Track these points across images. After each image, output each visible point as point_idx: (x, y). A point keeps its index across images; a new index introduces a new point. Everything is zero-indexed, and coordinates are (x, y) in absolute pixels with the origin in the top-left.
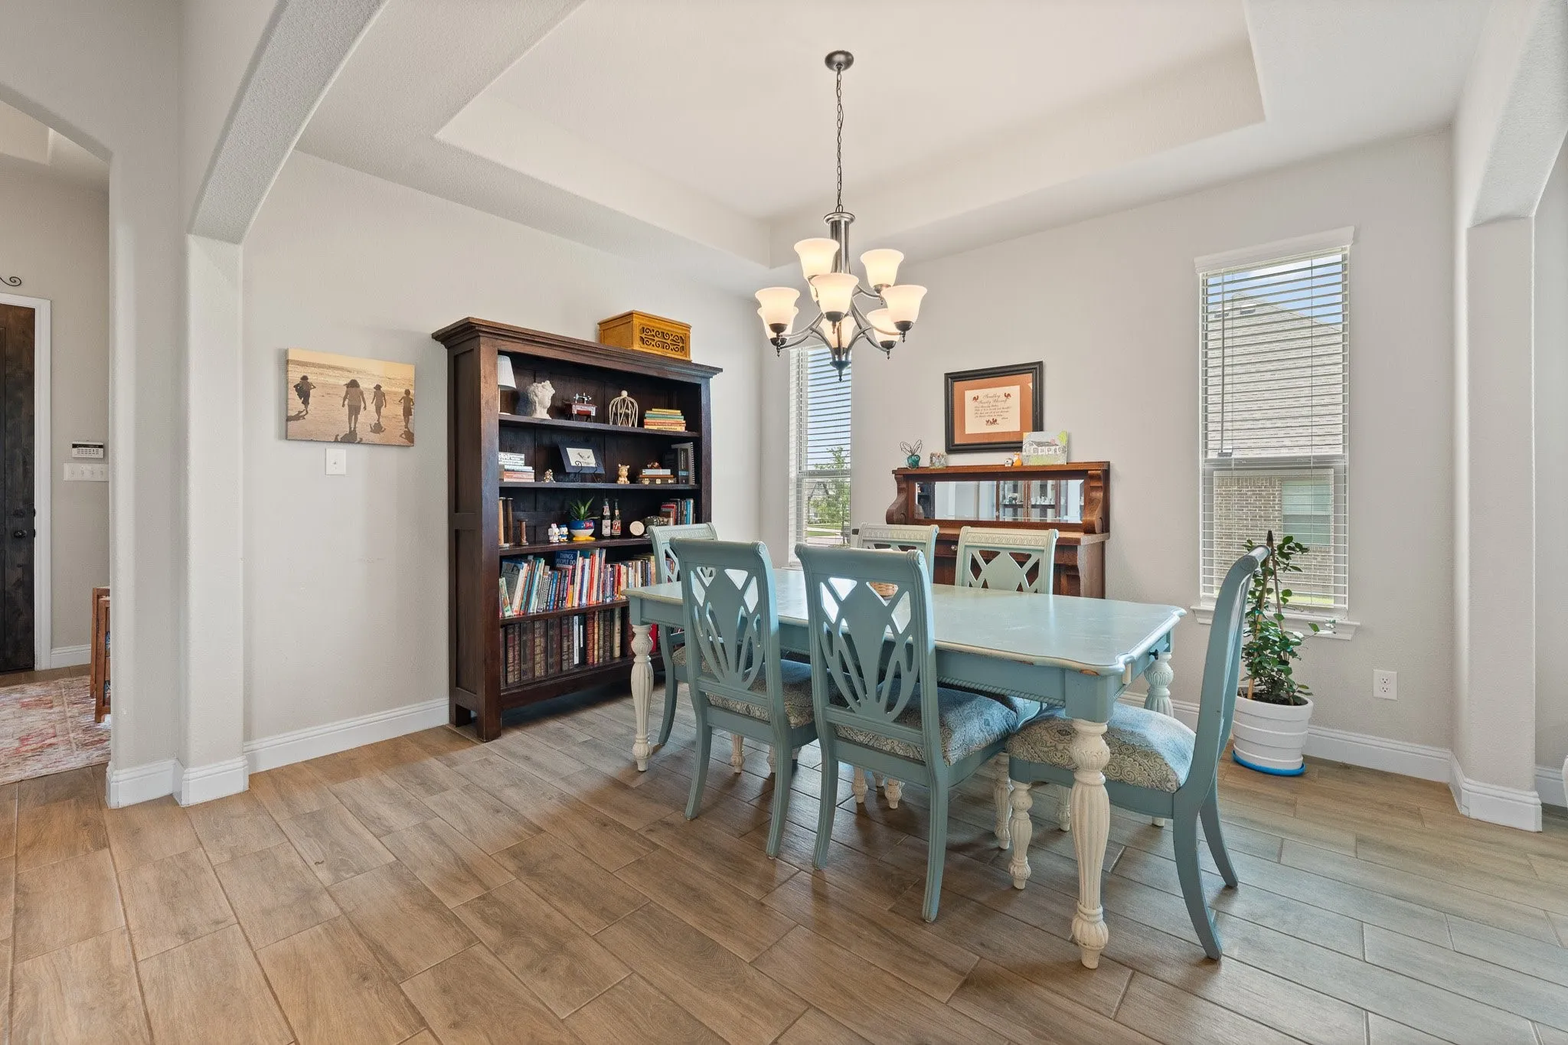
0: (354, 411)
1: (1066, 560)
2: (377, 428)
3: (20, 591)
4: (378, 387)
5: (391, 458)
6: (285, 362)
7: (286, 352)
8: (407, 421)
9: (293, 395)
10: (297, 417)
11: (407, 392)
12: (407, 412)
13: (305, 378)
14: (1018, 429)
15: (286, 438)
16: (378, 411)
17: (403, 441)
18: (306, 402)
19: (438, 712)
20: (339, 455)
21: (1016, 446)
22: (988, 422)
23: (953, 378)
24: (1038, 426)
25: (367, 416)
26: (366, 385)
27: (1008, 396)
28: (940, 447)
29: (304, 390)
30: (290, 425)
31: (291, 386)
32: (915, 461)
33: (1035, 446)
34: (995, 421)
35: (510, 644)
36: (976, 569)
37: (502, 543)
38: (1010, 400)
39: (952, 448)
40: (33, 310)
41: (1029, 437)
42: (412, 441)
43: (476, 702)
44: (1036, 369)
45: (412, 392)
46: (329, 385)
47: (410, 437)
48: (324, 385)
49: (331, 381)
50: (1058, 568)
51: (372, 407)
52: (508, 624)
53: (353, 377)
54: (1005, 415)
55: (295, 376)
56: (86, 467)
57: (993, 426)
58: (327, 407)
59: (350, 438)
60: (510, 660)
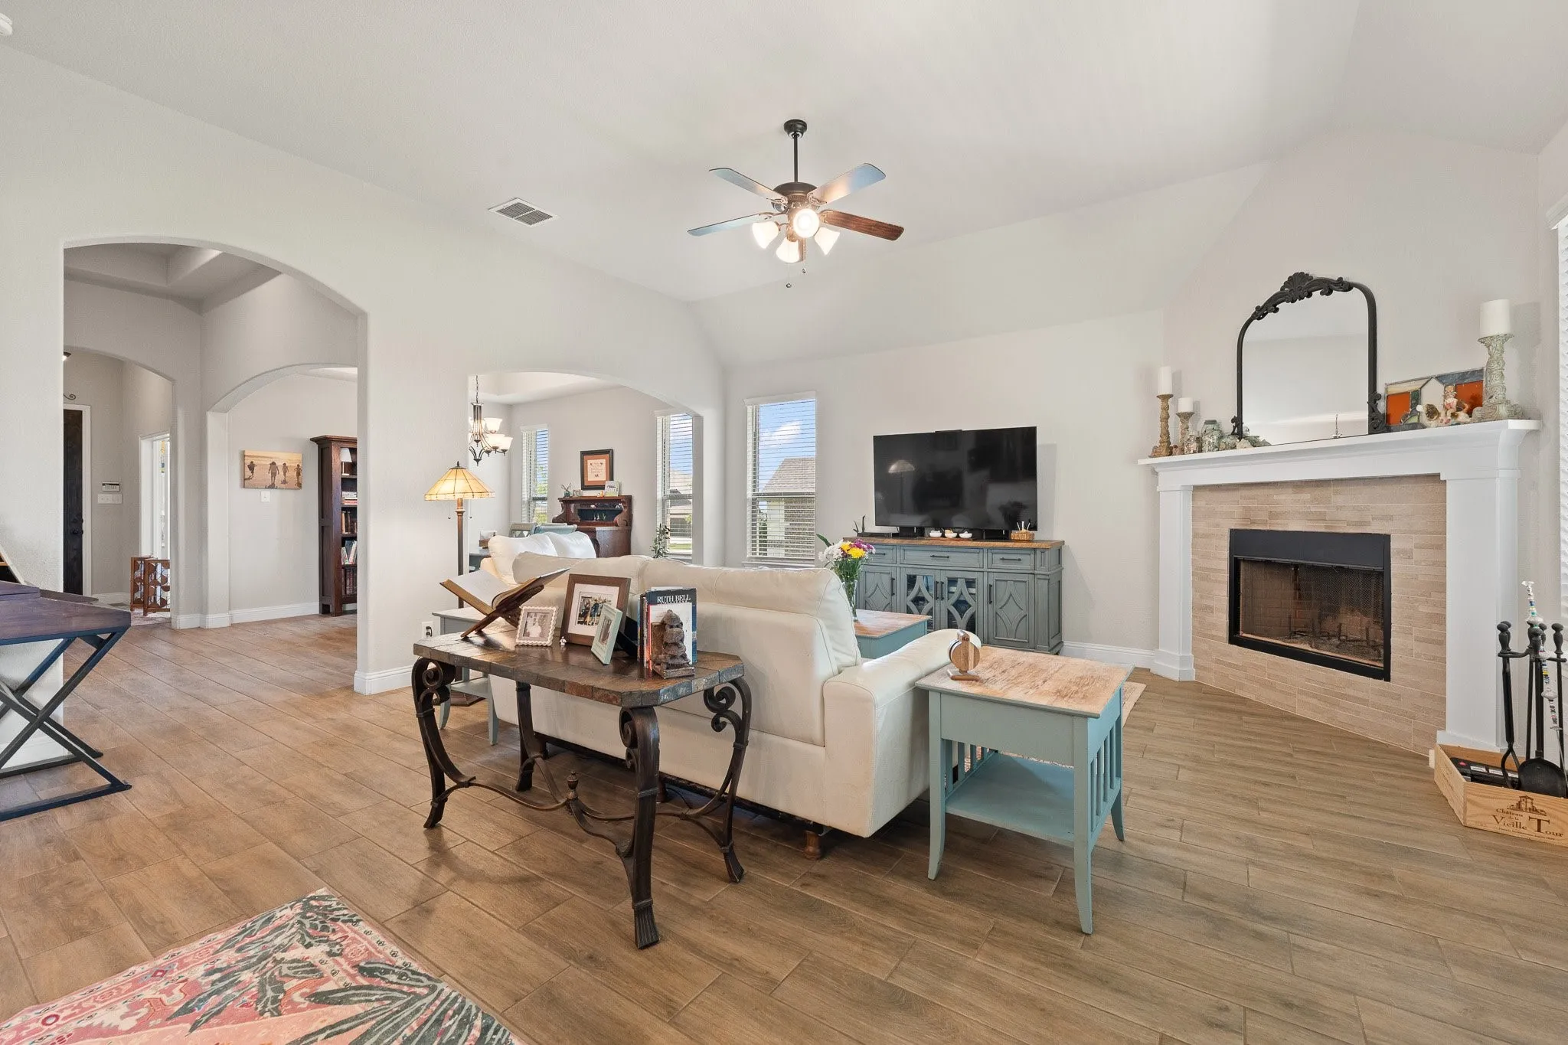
0: (274, 475)
2: (284, 482)
3: (75, 564)
4: (285, 464)
5: (290, 495)
6: (243, 456)
7: (244, 452)
8: (298, 478)
9: (247, 469)
10: (249, 479)
11: (298, 465)
12: (298, 474)
13: (252, 462)
14: (604, 479)
15: (244, 487)
16: (285, 474)
17: (297, 487)
18: (252, 472)
19: (314, 608)
20: (267, 495)
21: (602, 487)
22: (595, 475)
23: (584, 454)
24: (611, 478)
25: (280, 476)
26: (279, 464)
27: (601, 463)
28: (579, 487)
29: (252, 467)
30: (246, 482)
31: (246, 466)
32: (567, 494)
33: (610, 487)
34: (597, 475)
35: (348, 576)
37: (344, 532)
38: (602, 465)
39: (584, 488)
40: (81, 412)
41: (608, 483)
42: (301, 487)
43: (332, 602)
44: (608, 452)
45: (300, 465)
46: (263, 465)
47: (299, 485)
48: (261, 465)
49: (264, 463)
51: (282, 473)
52: (346, 567)
53: (274, 460)
54: (601, 472)
55: (248, 462)
56: (110, 496)
57: (597, 477)
58: (262, 474)
59: (272, 486)
60: (348, 584)
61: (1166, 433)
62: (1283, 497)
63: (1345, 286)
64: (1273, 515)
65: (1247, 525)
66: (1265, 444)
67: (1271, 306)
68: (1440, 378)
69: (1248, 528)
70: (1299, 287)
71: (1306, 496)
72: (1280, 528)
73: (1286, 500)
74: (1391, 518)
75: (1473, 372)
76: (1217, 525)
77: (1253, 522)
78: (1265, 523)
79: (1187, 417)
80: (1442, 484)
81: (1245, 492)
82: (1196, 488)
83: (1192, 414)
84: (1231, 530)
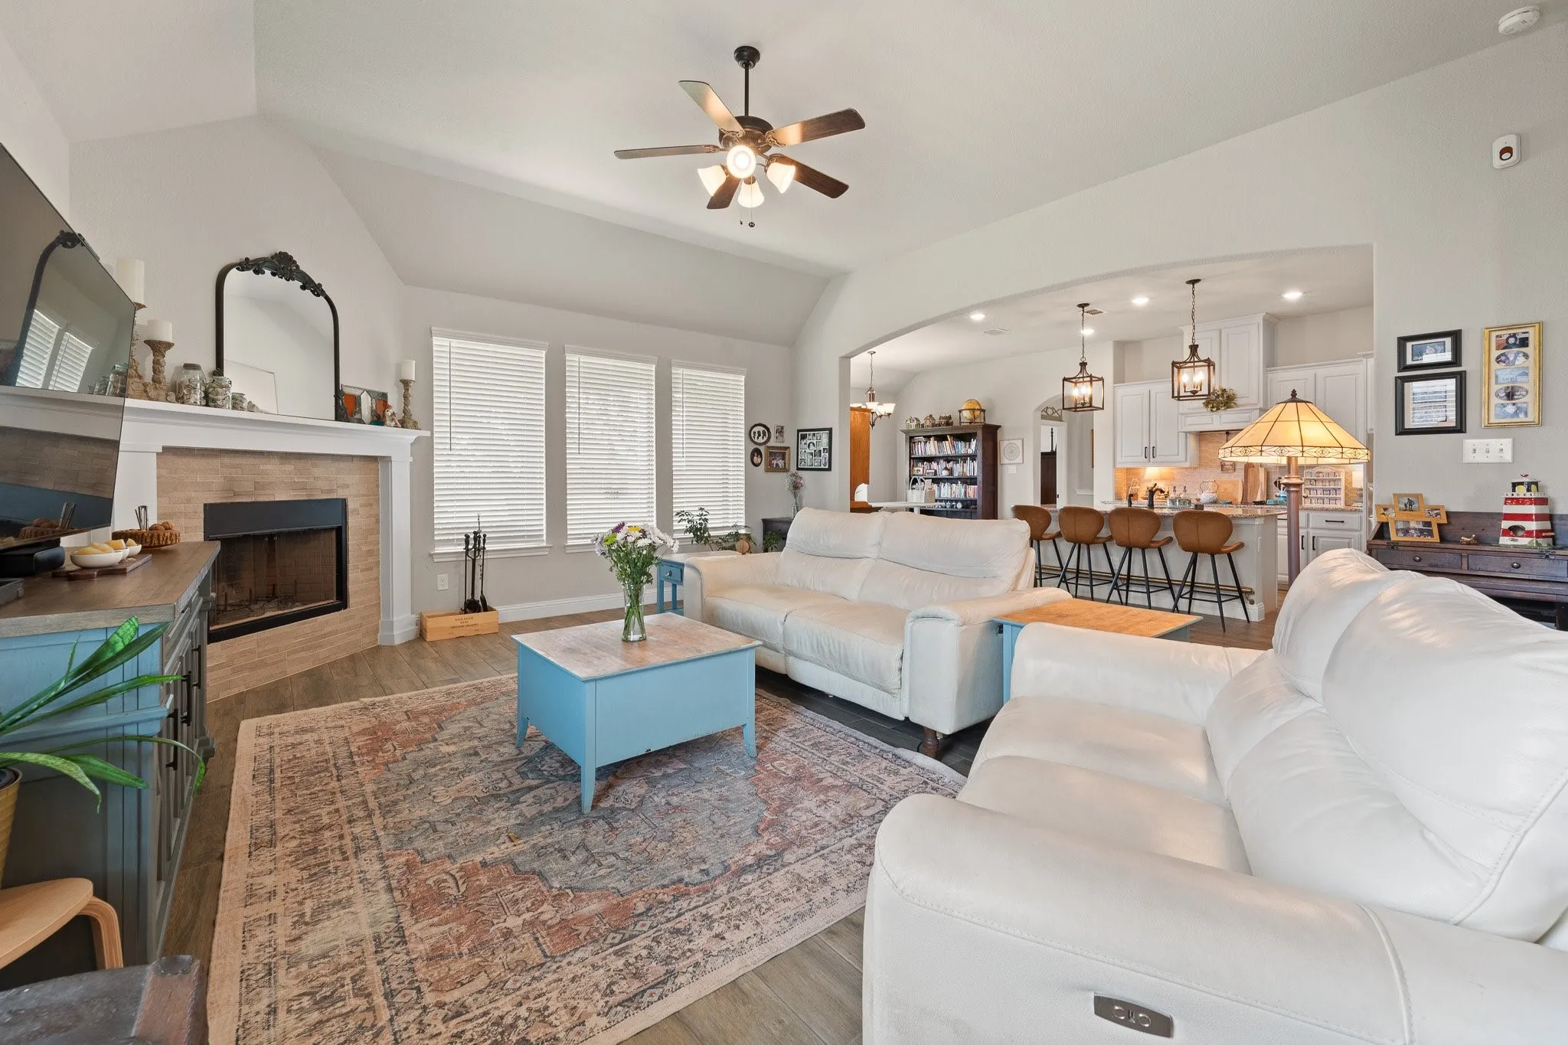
62: (269, 467)
63: (318, 290)
64: (255, 487)
65: (228, 497)
66: (252, 407)
67: (252, 267)
68: (369, 393)
69: (230, 501)
70: (283, 265)
71: (289, 467)
72: (265, 500)
73: (271, 470)
74: (347, 486)
75: (385, 395)
76: (188, 501)
77: (236, 494)
78: (251, 494)
79: (158, 348)
80: (375, 462)
81: (227, 460)
82: (168, 450)
83: (169, 345)
84: (205, 505)
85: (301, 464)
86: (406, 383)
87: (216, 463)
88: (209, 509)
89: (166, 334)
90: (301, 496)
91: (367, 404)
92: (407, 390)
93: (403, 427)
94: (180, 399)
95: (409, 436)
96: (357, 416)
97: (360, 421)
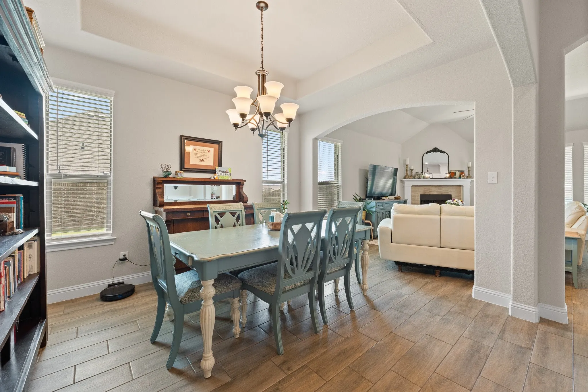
1: (249, 212)
14: (212, 164)
22: (200, 160)
24: (220, 165)
27: (209, 151)
32: (168, 174)
33: (221, 172)
34: (203, 160)
36: (217, 220)
38: (209, 154)
41: (218, 169)
44: (220, 143)
50: (247, 215)
54: (207, 159)
57: (202, 162)
61: (407, 173)
63: (444, 152)
64: (430, 192)
66: (428, 178)
67: (430, 152)
68: (459, 171)
70: (436, 150)
71: (437, 188)
72: (432, 194)
73: (433, 189)
74: (452, 192)
75: (463, 171)
76: (417, 194)
77: (425, 193)
78: (428, 193)
79: (412, 170)
80: (460, 187)
81: (423, 187)
82: (413, 186)
83: (413, 170)
84: (420, 195)
85: (440, 187)
86: (469, 168)
87: (422, 188)
88: (421, 195)
89: (412, 168)
90: (440, 194)
91: (458, 174)
92: (469, 169)
93: (467, 178)
94: (414, 178)
95: (470, 180)
96: (455, 177)
97: (455, 178)
